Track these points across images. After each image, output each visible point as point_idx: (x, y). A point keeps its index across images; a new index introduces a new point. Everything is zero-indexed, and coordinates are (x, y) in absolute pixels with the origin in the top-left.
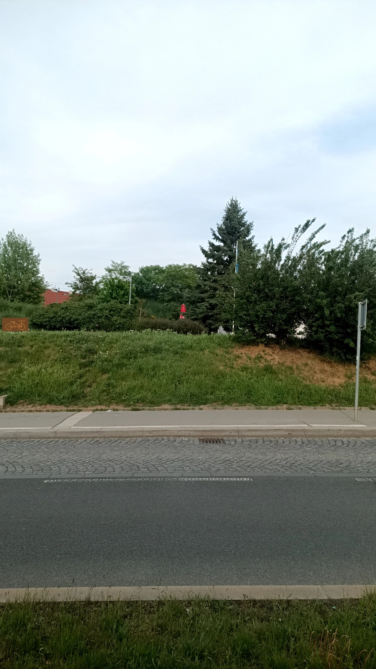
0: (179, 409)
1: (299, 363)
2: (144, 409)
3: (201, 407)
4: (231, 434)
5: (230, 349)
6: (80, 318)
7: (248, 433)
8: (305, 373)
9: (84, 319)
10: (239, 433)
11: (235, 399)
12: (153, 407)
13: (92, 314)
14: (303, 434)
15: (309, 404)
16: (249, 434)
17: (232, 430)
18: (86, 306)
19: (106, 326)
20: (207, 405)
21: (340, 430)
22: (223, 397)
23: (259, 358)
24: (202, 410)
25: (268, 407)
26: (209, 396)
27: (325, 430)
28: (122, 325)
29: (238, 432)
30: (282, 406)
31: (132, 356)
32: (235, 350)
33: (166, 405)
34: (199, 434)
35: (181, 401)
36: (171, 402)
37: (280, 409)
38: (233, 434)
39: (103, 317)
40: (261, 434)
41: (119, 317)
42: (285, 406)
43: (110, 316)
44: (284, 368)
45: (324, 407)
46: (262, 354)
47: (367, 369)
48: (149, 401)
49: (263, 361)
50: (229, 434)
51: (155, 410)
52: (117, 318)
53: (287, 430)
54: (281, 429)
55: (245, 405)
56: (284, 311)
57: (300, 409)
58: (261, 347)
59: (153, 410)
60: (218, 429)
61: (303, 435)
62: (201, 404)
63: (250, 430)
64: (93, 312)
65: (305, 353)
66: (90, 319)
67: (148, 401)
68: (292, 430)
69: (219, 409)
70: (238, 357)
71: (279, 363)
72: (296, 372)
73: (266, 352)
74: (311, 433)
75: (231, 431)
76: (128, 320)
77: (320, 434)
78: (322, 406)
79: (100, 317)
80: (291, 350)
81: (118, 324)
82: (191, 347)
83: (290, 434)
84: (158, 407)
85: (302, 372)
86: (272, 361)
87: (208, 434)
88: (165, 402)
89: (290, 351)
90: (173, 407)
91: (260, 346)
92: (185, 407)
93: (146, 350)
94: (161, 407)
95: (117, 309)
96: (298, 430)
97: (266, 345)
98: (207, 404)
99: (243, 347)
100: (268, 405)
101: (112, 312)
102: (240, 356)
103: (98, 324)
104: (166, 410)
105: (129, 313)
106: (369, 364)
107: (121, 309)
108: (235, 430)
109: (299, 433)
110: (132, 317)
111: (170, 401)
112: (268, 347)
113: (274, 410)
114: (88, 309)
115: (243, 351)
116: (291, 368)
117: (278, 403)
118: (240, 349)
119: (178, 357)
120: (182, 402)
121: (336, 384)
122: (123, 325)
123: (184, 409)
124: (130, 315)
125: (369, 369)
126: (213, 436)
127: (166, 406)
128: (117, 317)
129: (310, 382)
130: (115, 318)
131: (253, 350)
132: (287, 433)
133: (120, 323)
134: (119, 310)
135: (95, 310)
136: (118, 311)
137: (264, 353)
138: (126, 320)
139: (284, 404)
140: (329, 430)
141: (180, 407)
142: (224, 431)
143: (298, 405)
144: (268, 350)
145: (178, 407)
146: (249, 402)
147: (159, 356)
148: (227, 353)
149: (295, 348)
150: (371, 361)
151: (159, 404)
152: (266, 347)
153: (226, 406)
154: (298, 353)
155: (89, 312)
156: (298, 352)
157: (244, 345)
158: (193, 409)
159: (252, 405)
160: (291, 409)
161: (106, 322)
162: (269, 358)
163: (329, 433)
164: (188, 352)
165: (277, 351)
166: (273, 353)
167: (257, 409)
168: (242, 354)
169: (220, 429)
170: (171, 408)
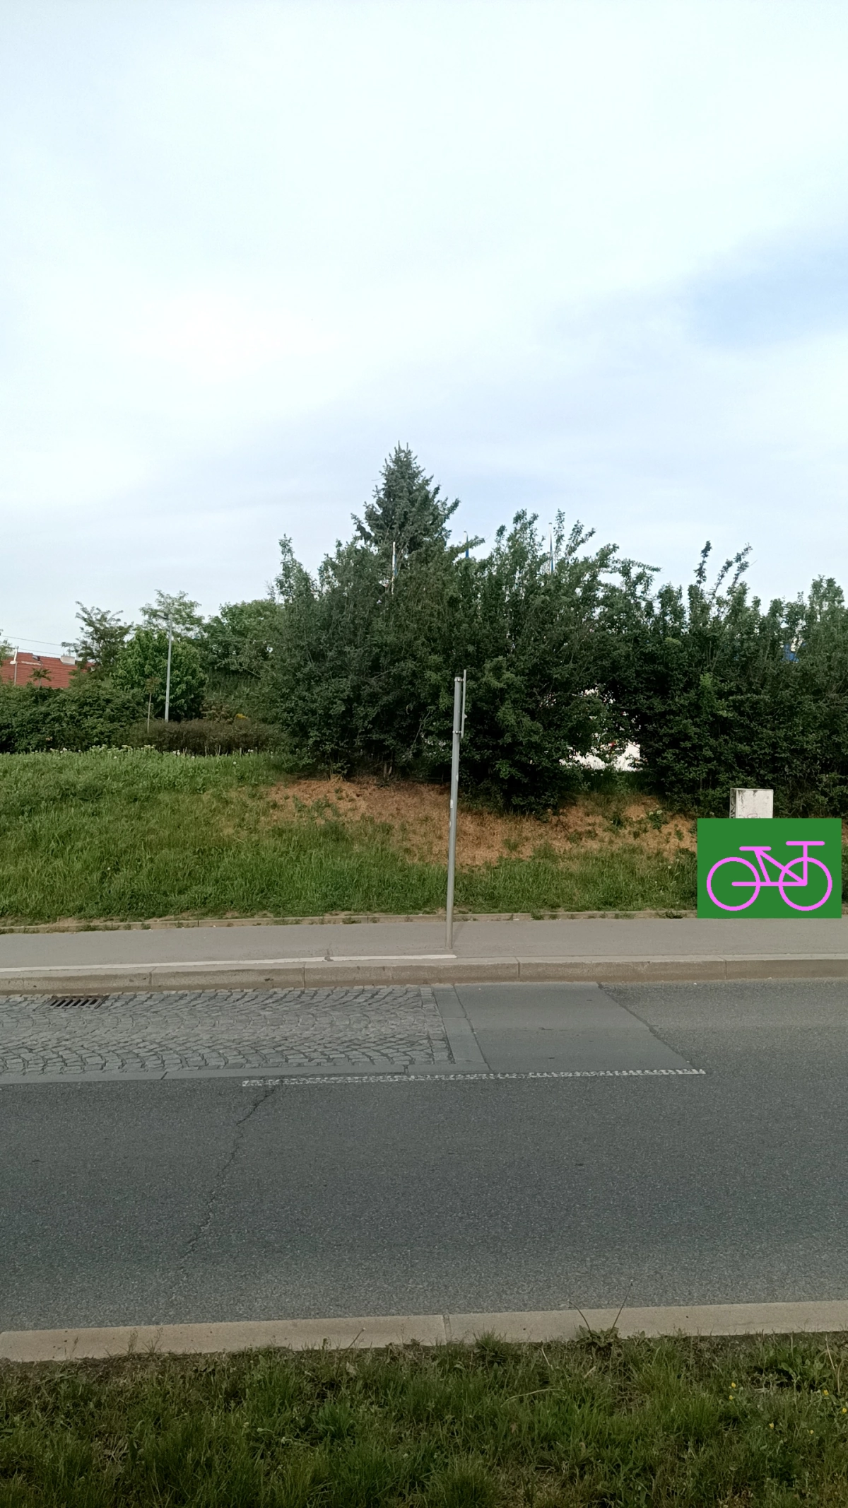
0: (94, 929)
1: (411, 816)
2: (12, 931)
3: (147, 922)
4: (131, 984)
5: (262, 789)
6: (14, 721)
7: (172, 979)
8: (417, 839)
9: (22, 725)
10: (150, 982)
11: (232, 903)
12: (37, 924)
13: (41, 714)
14: (300, 978)
15: (401, 909)
16: (173, 982)
17: (135, 976)
18: (32, 696)
19: (69, 740)
20: (167, 918)
21: (384, 968)
22: (206, 898)
23: (322, 806)
24: (148, 928)
25: (301, 918)
26: (172, 898)
27: (349, 968)
28: (107, 737)
29: (148, 980)
30: (337, 915)
31: (27, 808)
32: (274, 789)
33: (70, 919)
34: (57, 985)
35: (105, 910)
36: (82, 913)
37: (329, 922)
38: (136, 983)
39: (66, 719)
40: (202, 981)
41: (102, 720)
42: (343, 915)
43: (80, 717)
44: (370, 829)
45: (432, 915)
46: (333, 798)
47: (558, 829)
48: (31, 912)
49: (329, 813)
50: (127, 985)
51: (38, 932)
52: (95, 720)
53: (261, 972)
54: (249, 970)
55: (252, 916)
56: (373, 699)
57: (375, 922)
58: (335, 782)
59: (34, 932)
60: (103, 973)
61: (299, 982)
62: (153, 915)
63: (176, 975)
64: (43, 709)
65: (431, 793)
66: (34, 725)
67: (28, 911)
68: (273, 970)
69: (188, 926)
70: (275, 806)
71: (363, 816)
72: (398, 835)
73: (344, 794)
74: (317, 977)
75: (132, 977)
76: (122, 726)
77: (339, 979)
78: (428, 913)
79: (58, 720)
80: (403, 787)
81: (96, 736)
82: (172, 786)
83: (270, 979)
84: (48, 925)
85: (411, 836)
86: (350, 814)
87: (79, 985)
88: (71, 913)
89: (398, 789)
90: (84, 923)
91: (332, 780)
92: (109, 923)
93: (65, 795)
94: (56, 925)
95: (96, 701)
96: (288, 970)
97: (348, 777)
98: (165, 915)
99: (294, 782)
100: (304, 914)
101: (87, 708)
102: (281, 802)
103: (52, 735)
104: (63, 931)
105: (127, 708)
106: (566, 816)
107: (108, 701)
108: (142, 974)
109: (291, 978)
110: (133, 718)
111: (81, 909)
112: (353, 782)
113: (314, 925)
114: (36, 702)
115: (293, 791)
116: (388, 830)
117: (332, 907)
118: (286, 786)
119: (135, 808)
120: (107, 912)
121: (477, 863)
122: (109, 737)
123: (107, 928)
124: (128, 713)
125: (565, 827)
126: (90, 990)
127: (71, 923)
128: (98, 718)
129: (419, 860)
130: (89, 722)
131: (314, 790)
132: (262, 979)
133: (102, 733)
134: (103, 703)
135: (50, 705)
136: (99, 705)
137: (338, 795)
138: (116, 725)
139: (343, 910)
140: (358, 968)
141: (98, 924)
142: (116, 977)
143: (375, 912)
144: (349, 789)
145: (96, 923)
146: (265, 908)
147: (89, 807)
148: (254, 796)
149: (414, 782)
150: (573, 810)
151: (52, 918)
152: (348, 781)
153: (208, 920)
154: (418, 793)
155: (34, 709)
156: (417, 790)
157: (299, 778)
158: (129, 928)
159: (269, 914)
160: (353, 922)
161: (69, 730)
162: (344, 806)
163: (358, 976)
164: (164, 797)
165: (370, 790)
166: (358, 796)
167: (277, 923)
168: (287, 798)
169: (108, 973)
170: (77, 927)
